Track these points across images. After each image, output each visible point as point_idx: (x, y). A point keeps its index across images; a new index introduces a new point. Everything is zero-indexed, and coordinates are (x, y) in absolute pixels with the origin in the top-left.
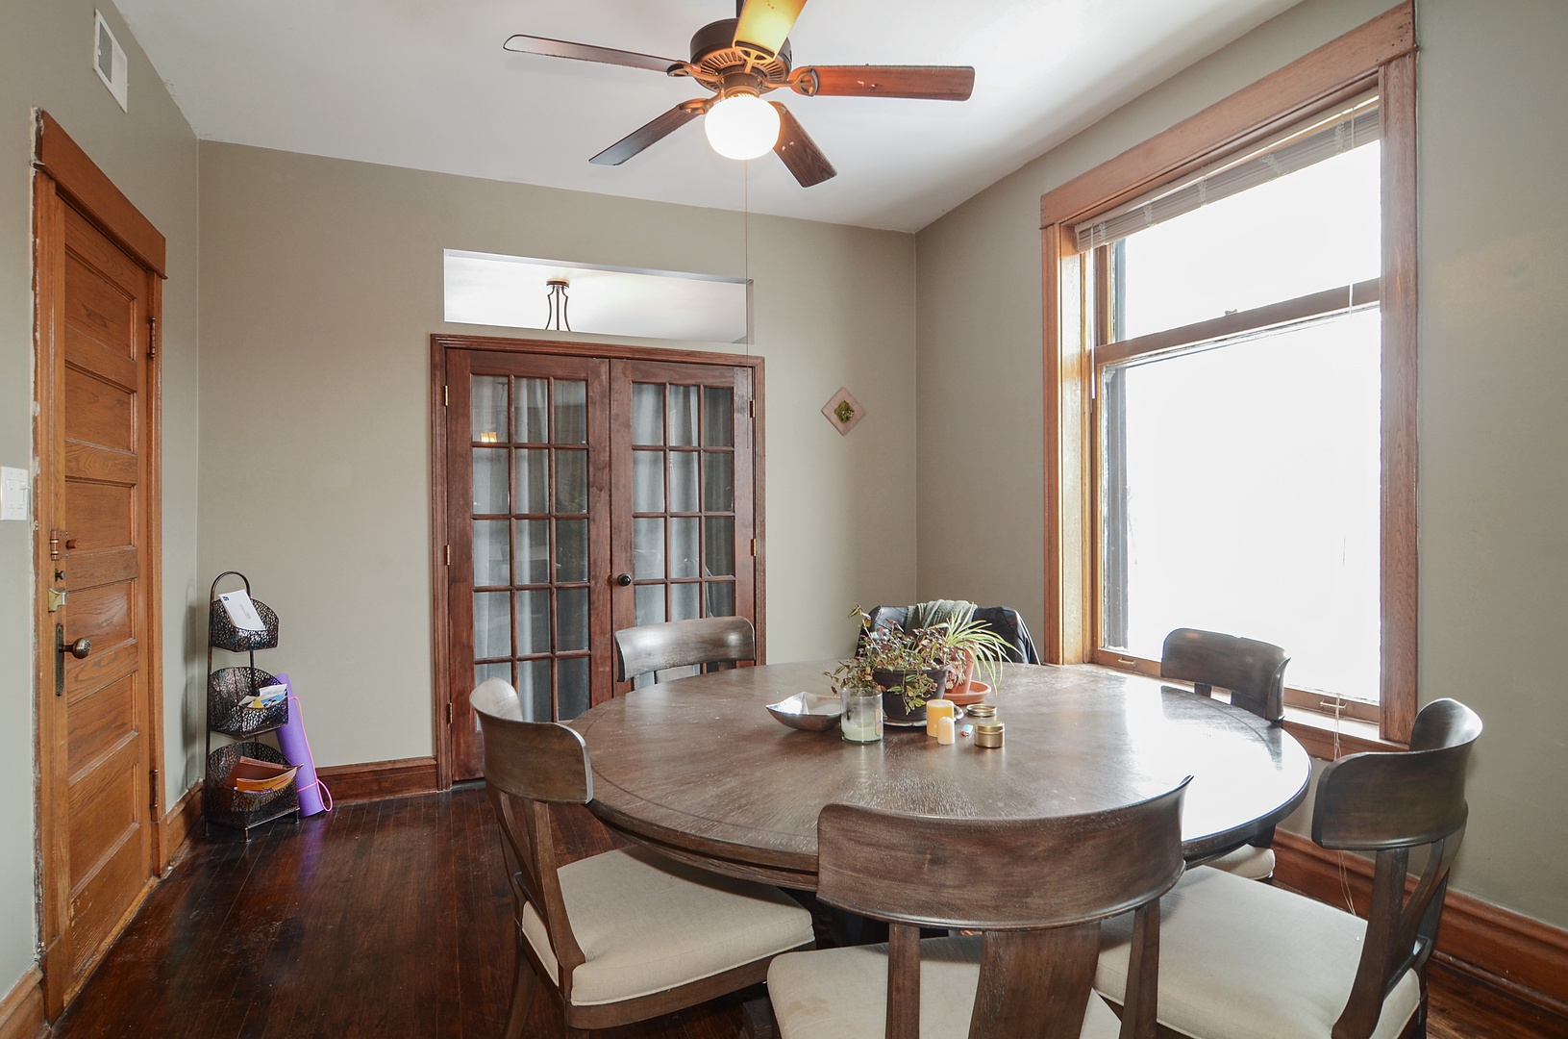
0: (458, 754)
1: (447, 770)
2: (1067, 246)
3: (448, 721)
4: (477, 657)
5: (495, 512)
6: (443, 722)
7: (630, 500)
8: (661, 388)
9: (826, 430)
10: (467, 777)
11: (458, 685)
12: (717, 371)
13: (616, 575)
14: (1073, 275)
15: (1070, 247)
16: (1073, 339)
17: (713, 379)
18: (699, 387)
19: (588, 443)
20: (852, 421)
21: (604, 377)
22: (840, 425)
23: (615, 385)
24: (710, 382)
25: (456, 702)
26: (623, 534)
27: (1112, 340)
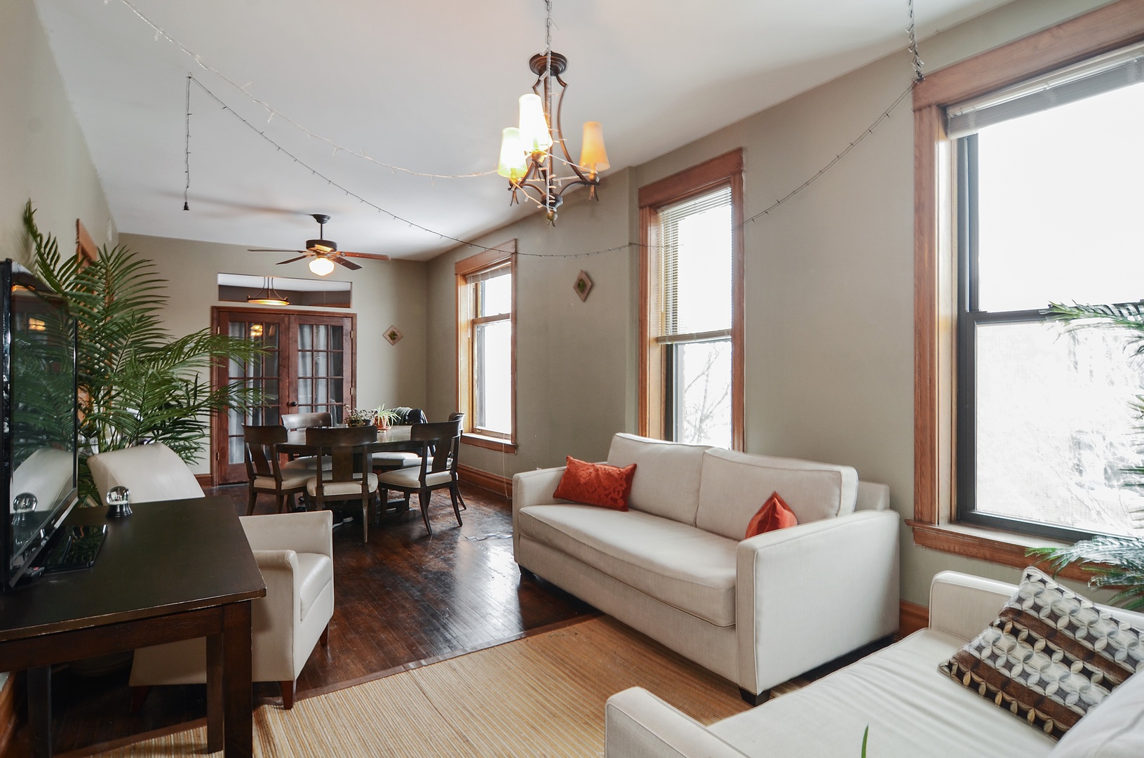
0: (221, 473)
1: (216, 479)
2: (463, 282)
3: (217, 459)
4: (230, 434)
5: (240, 376)
6: (215, 460)
7: (296, 372)
8: (312, 326)
9: (385, 344)
10: (225, 482)
11: (222, 445)
12: (336, 319)
13: (290, 402)
14: (466, 292)
15: (464, 283)
16: (466, 314)
17: (335, 323)
18: (328, 326)
19: (279, 348)
20: (397, 339)
21: (287, 322)
22: (391, 341)
23: (291, 326)
24: (333, 324)
25: (220, 453)
26: (294, 385)
27: (480, 316)
